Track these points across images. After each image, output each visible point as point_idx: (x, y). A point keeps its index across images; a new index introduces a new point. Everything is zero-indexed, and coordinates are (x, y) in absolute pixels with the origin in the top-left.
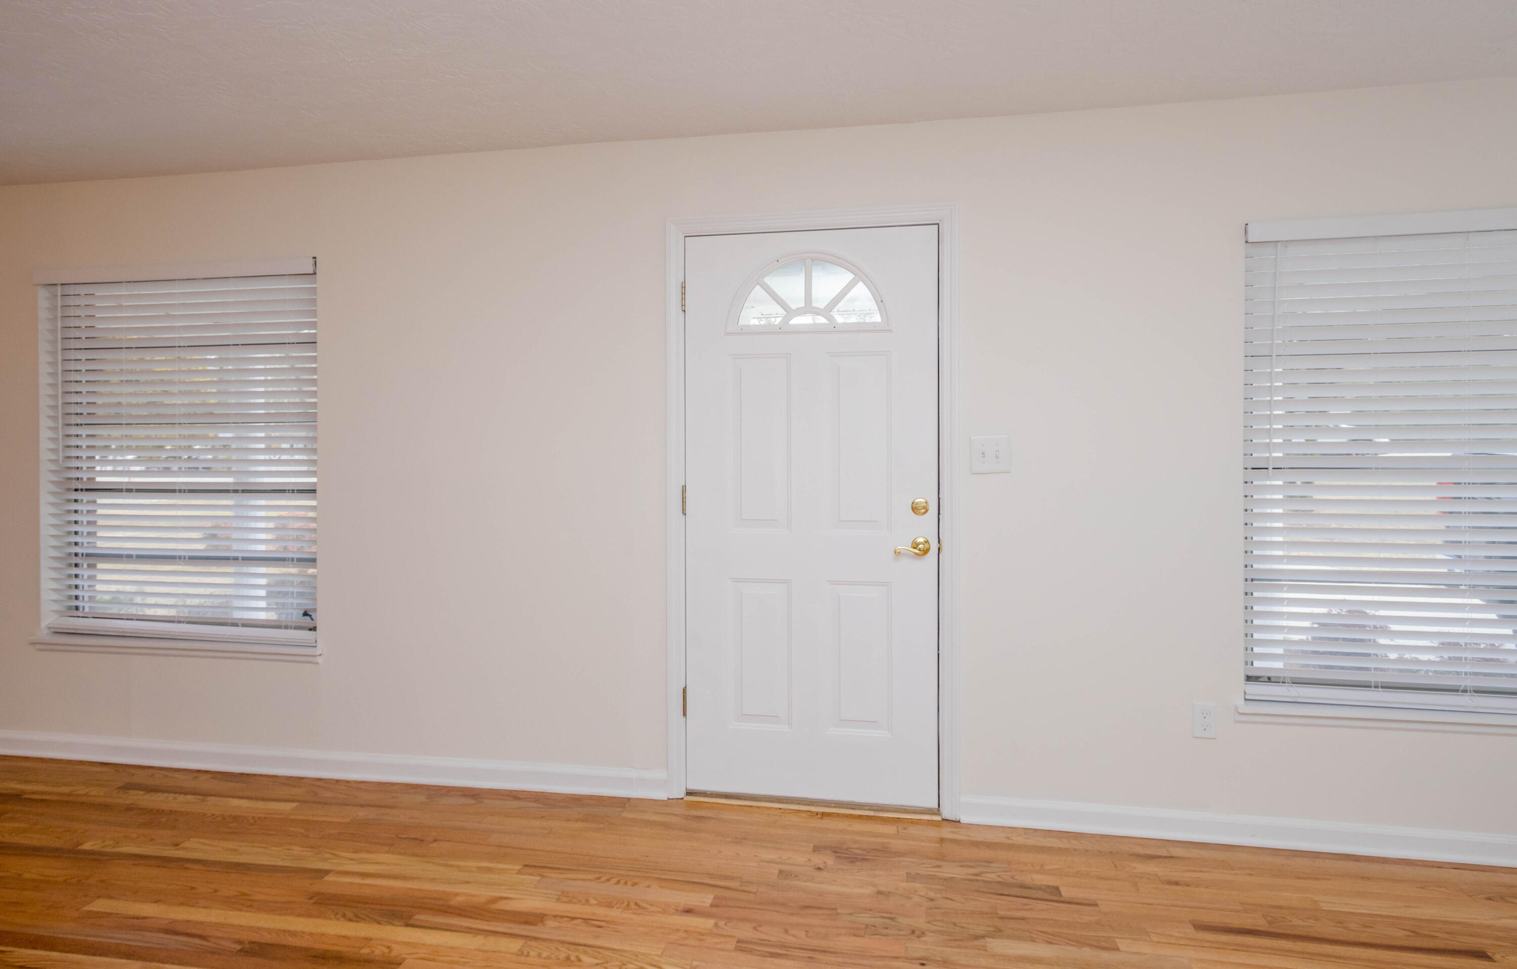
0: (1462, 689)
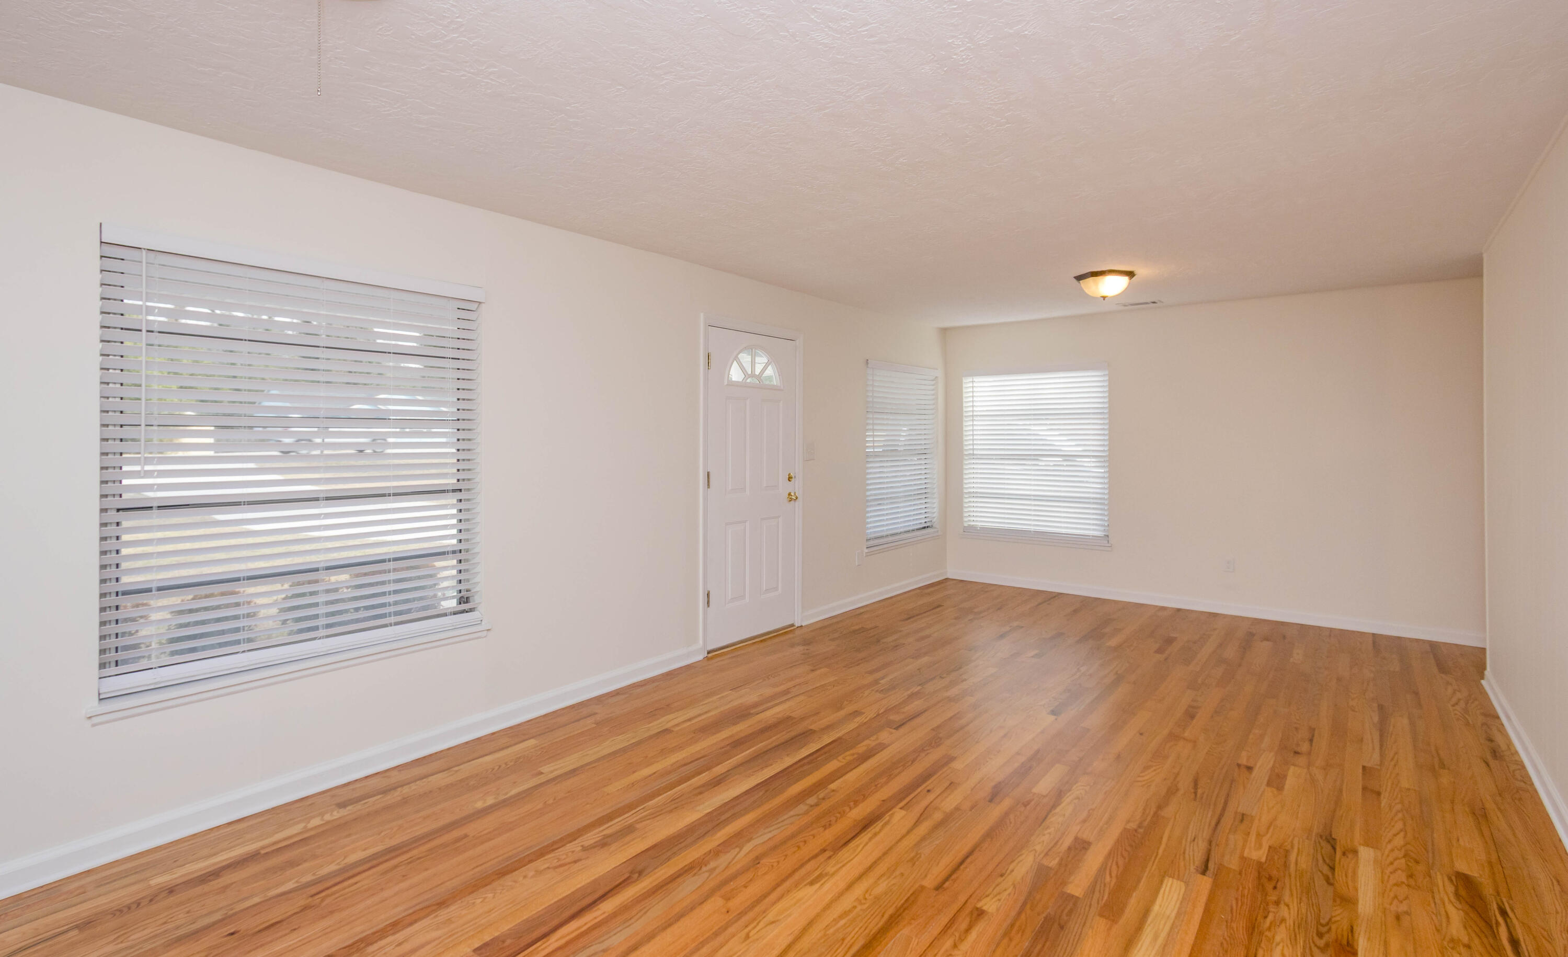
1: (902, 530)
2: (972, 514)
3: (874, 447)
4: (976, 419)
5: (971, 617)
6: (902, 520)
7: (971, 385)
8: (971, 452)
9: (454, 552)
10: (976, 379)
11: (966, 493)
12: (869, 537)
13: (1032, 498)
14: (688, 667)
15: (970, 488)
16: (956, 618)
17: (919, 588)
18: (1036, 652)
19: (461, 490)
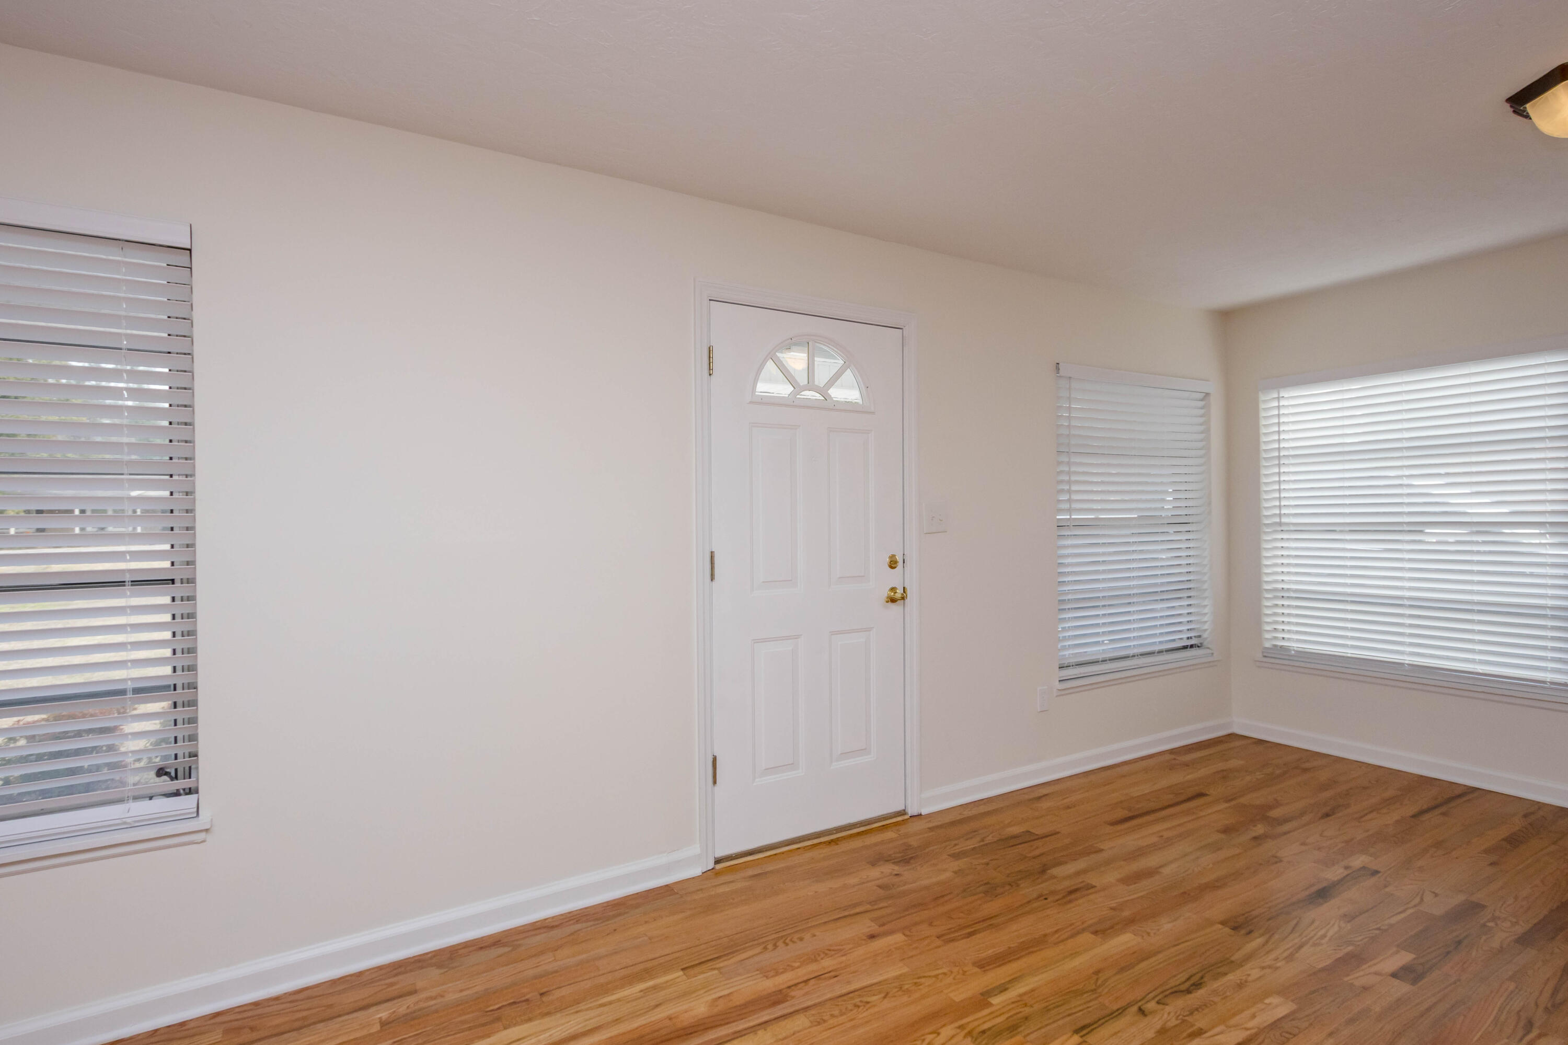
0: (1131, 655)
1: (1136, 651)
2: (1280, 627)
3: (1070, 511)
4: (1286, 462)
5: (1260, 829)
6: (1135, 634)
7: (1275, 404)
8: (1277, 520)
9: (165, 688)
10: (1285, 393)
11: (1266, 590)
12: (1066, 662)
13: (1406, 602)
14: (668, 890)
15: (1276, 581)
16: (1227, 830)
17: (1172, 751)
18: (1405, 958)
19: (173, 581)
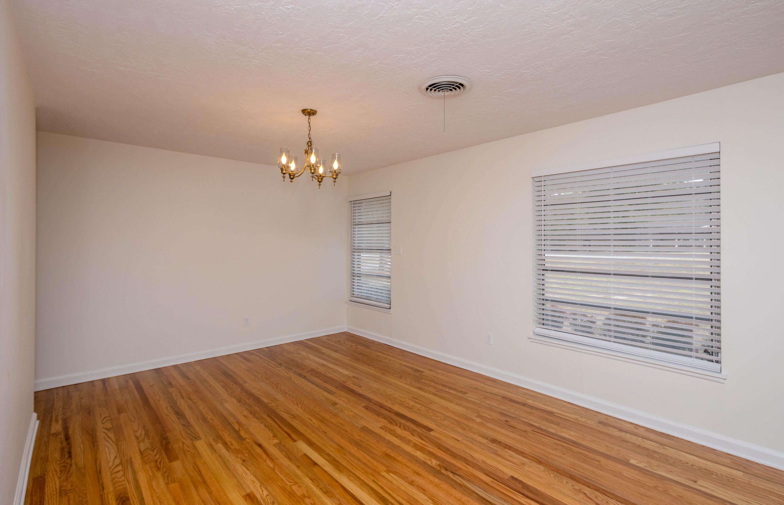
9: (708, 320)
19: (711, 280)
